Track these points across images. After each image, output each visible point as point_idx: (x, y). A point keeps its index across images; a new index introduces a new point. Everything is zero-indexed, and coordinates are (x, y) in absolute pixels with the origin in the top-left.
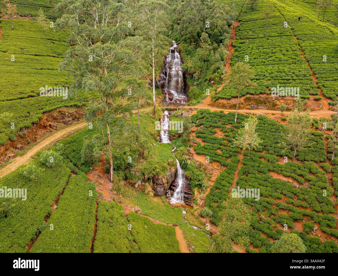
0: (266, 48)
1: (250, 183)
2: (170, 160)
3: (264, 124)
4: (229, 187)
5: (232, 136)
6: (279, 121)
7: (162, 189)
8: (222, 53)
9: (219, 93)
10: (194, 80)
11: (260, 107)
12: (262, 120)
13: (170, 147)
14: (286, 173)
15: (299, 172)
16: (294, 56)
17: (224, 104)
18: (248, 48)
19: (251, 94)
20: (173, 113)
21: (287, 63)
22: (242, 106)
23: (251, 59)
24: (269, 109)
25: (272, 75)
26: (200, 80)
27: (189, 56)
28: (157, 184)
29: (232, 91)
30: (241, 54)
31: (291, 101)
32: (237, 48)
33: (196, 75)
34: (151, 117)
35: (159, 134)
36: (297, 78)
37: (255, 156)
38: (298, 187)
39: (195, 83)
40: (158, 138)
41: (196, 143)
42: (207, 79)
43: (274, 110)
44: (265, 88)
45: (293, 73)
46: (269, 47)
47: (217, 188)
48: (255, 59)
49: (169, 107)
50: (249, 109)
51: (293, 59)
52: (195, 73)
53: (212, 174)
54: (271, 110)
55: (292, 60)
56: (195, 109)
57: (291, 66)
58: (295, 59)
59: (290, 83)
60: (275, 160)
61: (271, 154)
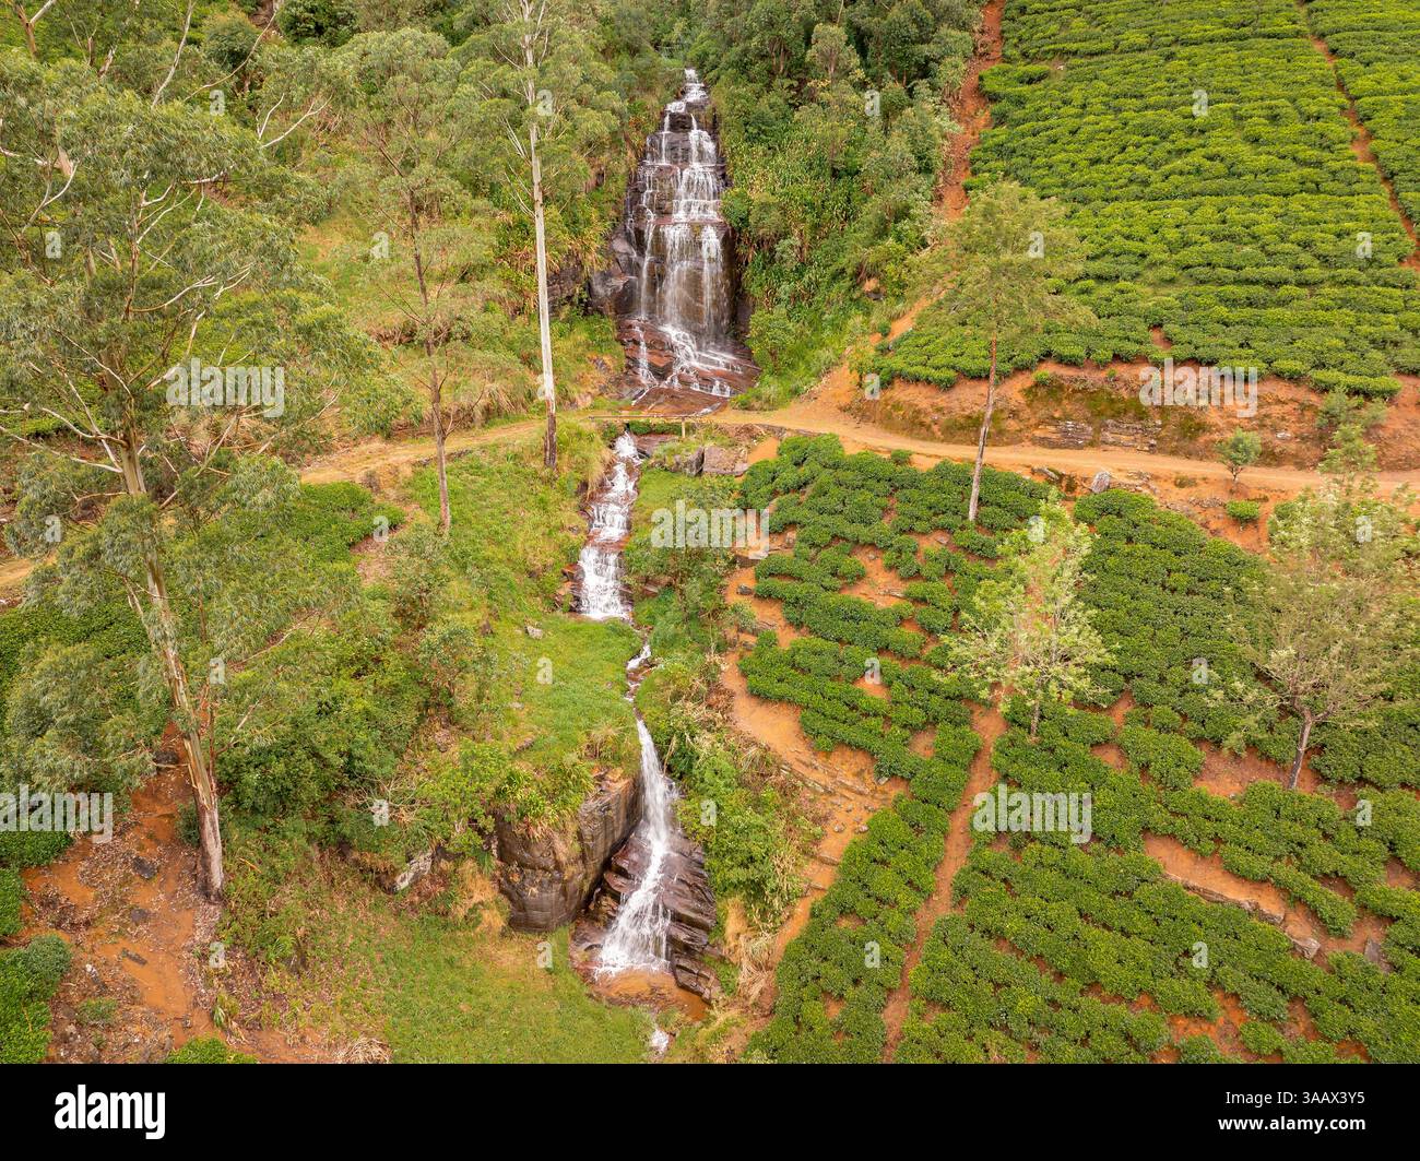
0: (1156, 107)
1: (1034, 903)
2: (604, 731)
3: (1130, 540)
4: (912, 912)
5: (947, 600)
6: (1213, 526)
7: (553, 894)
8: (923, 129)
9: (897, 345)
10: (781, 275)
11: (1109, 437)
12: (1119, 515)
13: (618, 647)
14: (1242, 859)
15: (1325, 856)
16: (1312, 146)
17: (919, 412)
18: (1065, 103)
19: (1063, 361)
20: (658, 448)
21: (1268, 185)
22: (1012, 425)
23: (1073, 165)
24: (1162, 451)
25: (1186, 255)
26: (809, 276)
27: (760, 149)
28: (522, 865)
29: (965, 339)
30: (1023, 136)
31: (1287, 408)
32: (1004, 105)
33: (792, 247)
34: (535, 475)
35: (574, 564)
36: (1327, 273)
37: (1072, 735)
38: (1312, 954)
39: (785, 289)
40: (565, 590)
41: (754, 633)
42: (843, 271)
43: (1189, 455)
44: (1142, 327)
45: (1306, 245)
46: (1176, 98)
47: (845, 911)
48: (1095, 162)
49: (643, 417)
50: (1053, 445)
51: (1305, 163)
52: (785, 235)
53: (826, 819)
54: (1174, 453)
55: (1297, 173)
56: (770, 429)
57: (1295, 204)
58: (1319, 164)
59: (1282, 303)
60: (1182, 770)
61: (1163, 728)
